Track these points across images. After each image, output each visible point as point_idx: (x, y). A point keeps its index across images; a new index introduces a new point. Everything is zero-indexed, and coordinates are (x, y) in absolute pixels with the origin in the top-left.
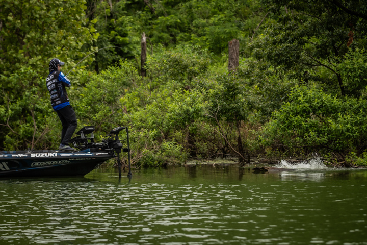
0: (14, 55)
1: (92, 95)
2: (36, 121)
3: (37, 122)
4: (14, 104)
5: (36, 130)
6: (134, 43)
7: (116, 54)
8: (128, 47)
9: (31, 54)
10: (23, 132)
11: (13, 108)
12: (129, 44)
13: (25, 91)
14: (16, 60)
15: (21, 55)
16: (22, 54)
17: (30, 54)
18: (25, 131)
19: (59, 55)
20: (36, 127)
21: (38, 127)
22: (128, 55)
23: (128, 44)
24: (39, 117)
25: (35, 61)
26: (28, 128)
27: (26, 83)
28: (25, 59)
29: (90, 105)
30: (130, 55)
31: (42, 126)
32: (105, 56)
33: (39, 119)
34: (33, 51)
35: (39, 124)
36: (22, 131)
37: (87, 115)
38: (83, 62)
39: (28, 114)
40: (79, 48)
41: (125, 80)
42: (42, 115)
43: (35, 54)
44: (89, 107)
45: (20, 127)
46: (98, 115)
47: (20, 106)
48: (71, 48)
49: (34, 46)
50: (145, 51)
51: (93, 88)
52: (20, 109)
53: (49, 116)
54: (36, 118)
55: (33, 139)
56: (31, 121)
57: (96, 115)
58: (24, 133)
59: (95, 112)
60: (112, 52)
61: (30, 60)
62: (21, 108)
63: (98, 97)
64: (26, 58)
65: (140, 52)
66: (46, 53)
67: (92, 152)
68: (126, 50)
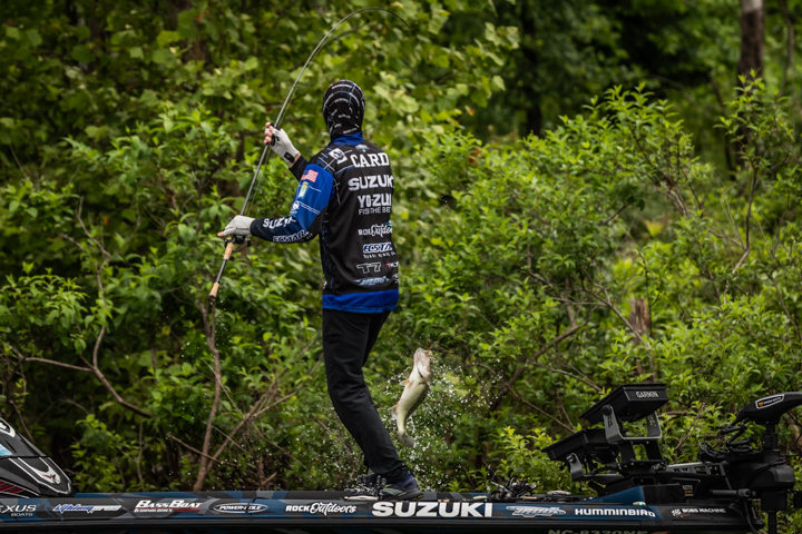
0: (136, 53)
1: (480, 245)
2: (222, 357)
3: (228, 359)
4: (127, 274)
5: (223, 395)
6: (712, 14)
7: (622, 62)
8: (680, 30)
9: (212, 48)
10: (164, 401)
11: (124, 291)
12: (687, 15)
13: (177, 219)
14: (145, 75)
15: (166, 53)
16: (173, 50)
17: (209, 52)
18: (173, 398)
19: (341, 60)
20: (221, 380)
21: (234, 383)
22: (682, 66)
23: (679, 16)
24: (237, 339)
25: (229, 84)
26: (185, 384)
27: (183, 182)
28: (186, 73)
29: (470, 287)
30: (690, 68)
31: (249, 377)
32: (572, 70)
33: (238, 345)
34: (224, 37)
35: (235, 368)
36: (157, 396)
37: (452, 331)
38: (451, 92)
39: (191, 324)
40: (434, 29)
41: (634, 180)
42: (252, 328)
43: (234, 49)
44: (465, 298)
45: (153, 381)
46: (500, 337)
47: (153, 283)
48: (397, 31)
49: (229, 14)
50: (757, 50)
51: (488, 215)
52: (152, 298)
53: (285, 332)
54: (223, 342)
55: (208, 436)
56: (199, 353)
57: (496, 333)
58: (169, 407)
59: (491, 319)
60: (608, 51)
61: (206, 75)
62: (157, 295)
63: (506, 253)
64: (190, 67)
65: (735, 56)
66: (285, 47)
67: (651, 501)
68: (672, 43)
